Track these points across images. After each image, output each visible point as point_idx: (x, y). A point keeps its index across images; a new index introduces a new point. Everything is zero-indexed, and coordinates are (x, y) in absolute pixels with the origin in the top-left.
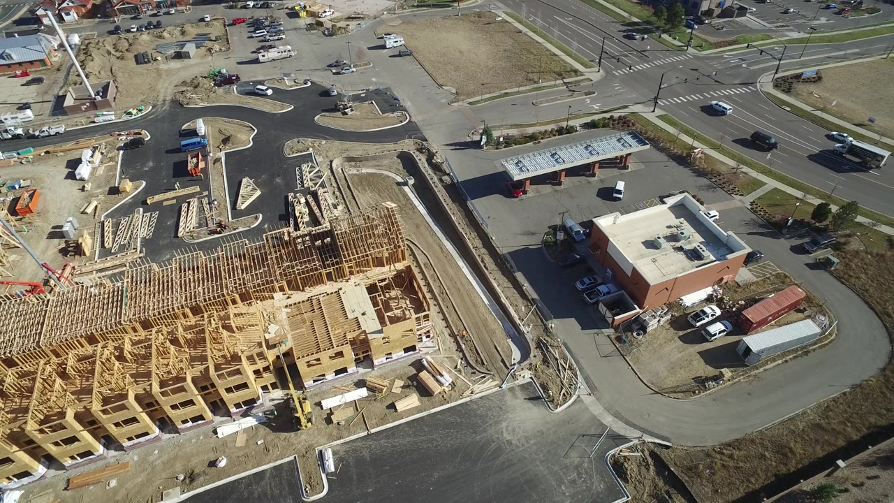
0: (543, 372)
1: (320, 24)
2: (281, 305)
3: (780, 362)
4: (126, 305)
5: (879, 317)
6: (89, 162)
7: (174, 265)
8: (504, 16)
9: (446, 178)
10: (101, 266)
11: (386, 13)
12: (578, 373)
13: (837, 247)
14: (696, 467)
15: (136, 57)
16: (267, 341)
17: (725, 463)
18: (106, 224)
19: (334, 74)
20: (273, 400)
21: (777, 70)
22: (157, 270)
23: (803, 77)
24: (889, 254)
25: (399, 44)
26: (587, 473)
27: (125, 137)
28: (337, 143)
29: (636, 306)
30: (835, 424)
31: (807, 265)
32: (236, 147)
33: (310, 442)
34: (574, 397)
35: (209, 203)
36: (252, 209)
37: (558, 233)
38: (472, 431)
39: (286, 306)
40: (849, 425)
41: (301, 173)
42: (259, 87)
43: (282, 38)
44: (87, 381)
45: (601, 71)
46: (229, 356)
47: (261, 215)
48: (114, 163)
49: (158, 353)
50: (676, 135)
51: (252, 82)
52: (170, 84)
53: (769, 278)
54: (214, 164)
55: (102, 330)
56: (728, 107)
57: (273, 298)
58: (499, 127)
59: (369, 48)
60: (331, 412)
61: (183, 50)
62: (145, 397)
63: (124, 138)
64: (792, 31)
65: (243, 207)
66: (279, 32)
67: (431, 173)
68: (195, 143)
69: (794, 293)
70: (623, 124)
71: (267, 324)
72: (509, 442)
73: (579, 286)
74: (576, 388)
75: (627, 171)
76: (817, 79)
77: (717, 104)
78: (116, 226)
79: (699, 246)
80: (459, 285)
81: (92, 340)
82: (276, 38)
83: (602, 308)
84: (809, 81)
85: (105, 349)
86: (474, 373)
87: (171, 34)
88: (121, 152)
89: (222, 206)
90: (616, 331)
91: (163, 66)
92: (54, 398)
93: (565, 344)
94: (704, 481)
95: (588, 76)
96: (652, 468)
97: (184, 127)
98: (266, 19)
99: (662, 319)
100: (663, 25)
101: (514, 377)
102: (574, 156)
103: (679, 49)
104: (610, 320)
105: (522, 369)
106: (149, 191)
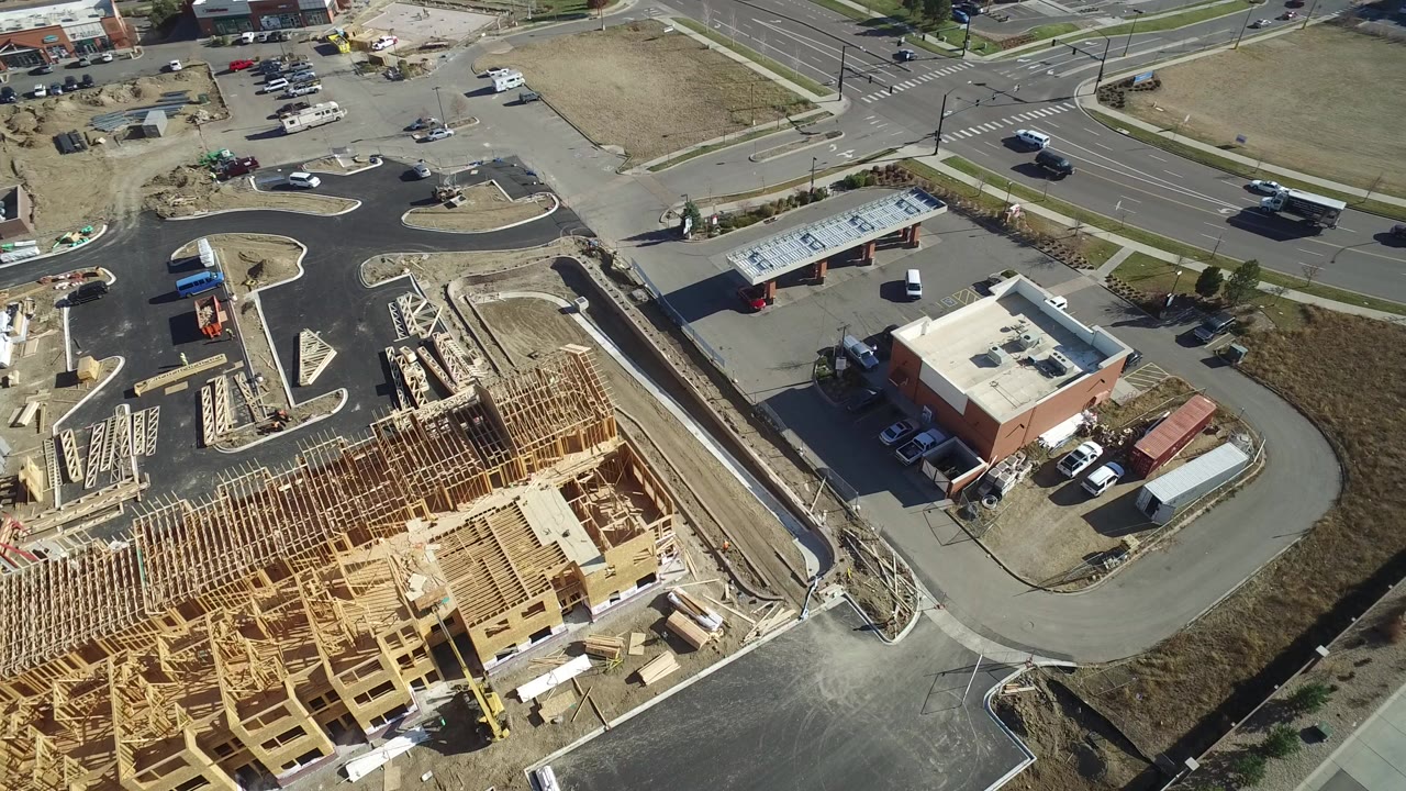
0: (860, 584)
1: (378, 61)
2: (423, 540)
3: (1199, 512)
4: (147, 580)
5: (1315, 425)
6: (8, 334)
7: (221, 498)
8: (675, 25)
9: (638, 293)
10: (71, 515)
11: (484, 35)
12: (914, 576)
13: (1239, 330)
14: (1120, 692)
15: (57, 141)
16: (413, 604)
17: (1159, 679)
18: (64, 440)
19: (419, 141)
20: (434, 701)
21: (1101, 75)
22: (192, 511)
23: (1136, 83)
24: (1308, 331)
25: (516, 83)
26: (962, 731)
27: (67, 284)
28: (448, 255)
29: (979, 459)
30: (1295, 594)
31: (1203, 361)
32: (277, 281)
33: (512, 762)
34: (917, 615)
35: (249, 381)
36: (328, 382)
37: (838, 360)
38: (771, 695)
39: (432, 541)
40: (1313, 590)
41: (398, 311)
42: (295, 175)
43: (316, 89)
44: (95, 725)
45: (843, 99)
46: (352, 640)
47: (345, 391)
48: (56, 331)
49: (222, 656)
50: (978, 187)
51: (280, 167)
52: (132, 183)
53: (1156, 389)
54: (243, 313)
55: (109, 632)
56: (1044, 137)
57: (406, 530)
58: (707, 202)
59: (468, 95)
60: (536, 706)
61: (145, 124)
62: (214, 738)
63: (65, 287)
64: (1103, 16)
65: (311, 381)
66: (310, 81)
67: (614, 288)
68: (201, 282)
69: (1199, 406)
70: (896, 177)
71: (405, 576)
72: (833, 704)
73: (886, 439)
74: (915, 601)
75: (915, 250)
76: (1154, 85)
77: (1026, 134)
78: (85, 440)
79: (1055, 354)
80: (697, 463)
81: (91, 653)
82: (307, 90)
83: (929, 469)
84: (1143, 88)
85: (123, 665)
86: (754, 602)
87: (114, 97)
88: (66, 310)
89: (273, 384)
90: (956, 502)
91: (112, 154)
92: (37, 773)
93: (883, 534)
94: (1136, 712)
95: (825, 107)
96: (1056, 706)
97: (174, 256)
98: (283, 60)
99: (1022, 474)
100: (920, 20)
101: (818, 599)
102: (837, 236)
103: (951, 55)
104: (944, 487)
105: (827, 584)
106: (134, 372)
